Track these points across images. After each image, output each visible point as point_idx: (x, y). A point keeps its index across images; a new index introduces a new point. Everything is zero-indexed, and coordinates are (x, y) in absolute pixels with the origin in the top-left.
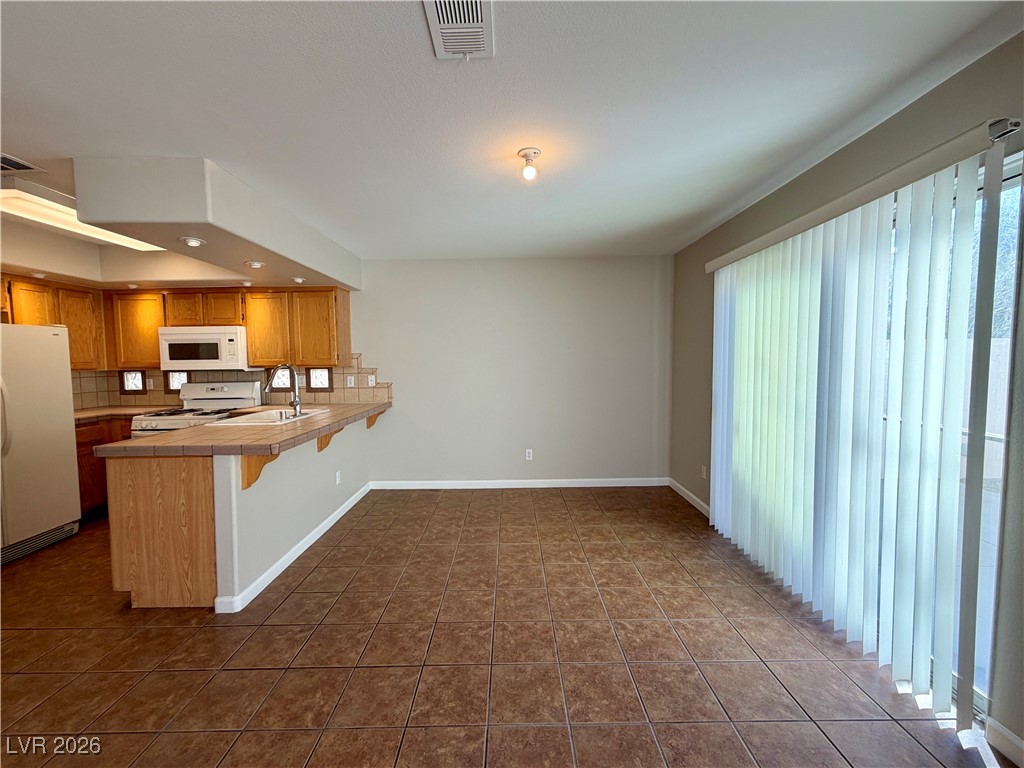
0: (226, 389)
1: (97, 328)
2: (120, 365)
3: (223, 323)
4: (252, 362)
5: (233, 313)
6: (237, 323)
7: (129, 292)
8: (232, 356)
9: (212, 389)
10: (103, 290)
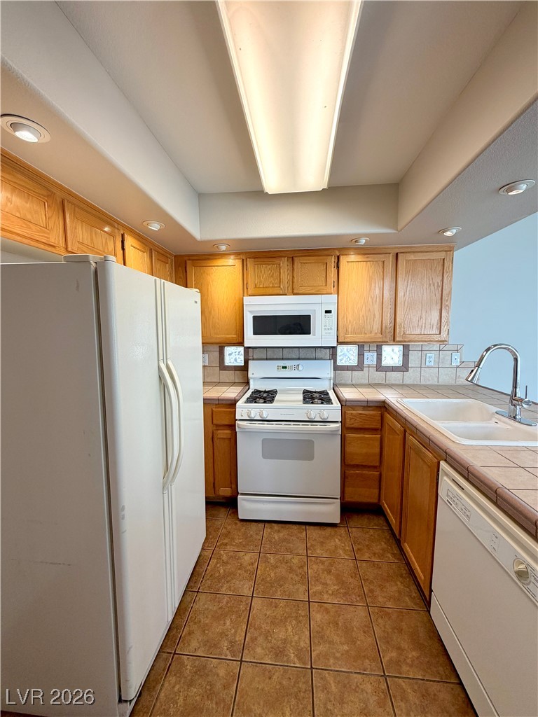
0: (301, 367)
3: (311, 292)
4: (343, 338)
5: (324, 279)
6: (329, 291)
7: (203, 257)
8: (329, 331)
9: (283, 367)
10: (175, 256)
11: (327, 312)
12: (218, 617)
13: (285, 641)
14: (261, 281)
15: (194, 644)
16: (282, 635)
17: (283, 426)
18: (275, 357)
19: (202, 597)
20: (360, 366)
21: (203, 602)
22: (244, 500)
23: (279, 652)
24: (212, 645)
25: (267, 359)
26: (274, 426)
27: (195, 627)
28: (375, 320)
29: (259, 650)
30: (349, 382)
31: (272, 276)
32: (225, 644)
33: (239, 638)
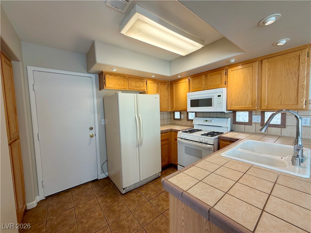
0: (213, 121)
1: (168, 96)
2: (174, 109)
3: (214, 88)
4: (230, 108)
5: (220, 81)
6: (222, 86)
7: (177, 80)
8: (220, 105)
9: (206, 121)
10: (170, 82)
11: (219, 96)
12: (152, 191)
13: (161, 205)
14: (195, 86)
15: (143, 192)
16: (162, 203)
17: (191, 142)
18: (207, 116)
19: (153, 185)
20: (250, 123)
21: (152, 186)
22: (179, 167)
23: (158, 205)
24: (146, 194)
25: (203, 117)
26: (188, 142)
27: (146, 189)
28: (248, 98)
29: (154, 202)
30: (243, 131)
31: (199, 83)
32: (149, 196)
33: (152, 197)
